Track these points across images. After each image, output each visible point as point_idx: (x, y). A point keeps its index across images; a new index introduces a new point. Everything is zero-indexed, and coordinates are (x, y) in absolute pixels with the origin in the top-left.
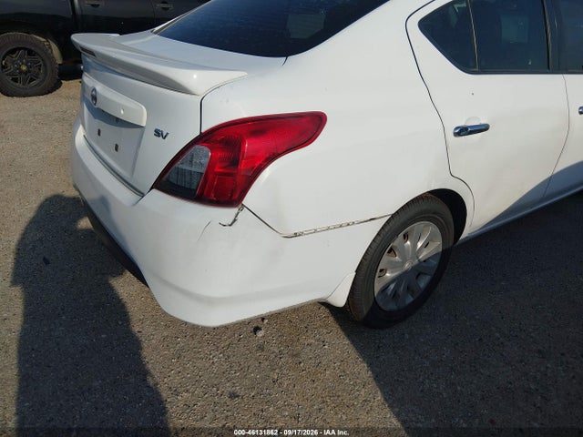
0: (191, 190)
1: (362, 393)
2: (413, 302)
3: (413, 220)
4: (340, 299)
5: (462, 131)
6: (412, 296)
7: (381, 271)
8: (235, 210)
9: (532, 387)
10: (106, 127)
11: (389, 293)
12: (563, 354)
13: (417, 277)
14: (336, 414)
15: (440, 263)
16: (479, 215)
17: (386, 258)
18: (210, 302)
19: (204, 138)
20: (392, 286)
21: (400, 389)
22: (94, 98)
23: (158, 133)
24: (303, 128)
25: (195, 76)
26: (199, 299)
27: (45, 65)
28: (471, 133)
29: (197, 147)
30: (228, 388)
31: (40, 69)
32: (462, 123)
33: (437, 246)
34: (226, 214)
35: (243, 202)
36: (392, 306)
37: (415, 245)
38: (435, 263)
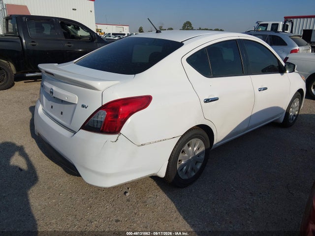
0: (99, 128)
1: (175, 215)
2: (195, 175)
3: (191, 138)
4: (162, 174)
5: (207, 101)
6: (194, 172)
7: (180, 161)
8: (117, 135)
9: (247, 207)
10: (56, 105)
11: (184, 171)
12: (261, 194)
13: (196, 164)
14: (164, 224)
15: (205, 157)
16: (219, 135)
17: (181, 155)
18: (107, 176)
19: (103, 107)
20: (185, 168)
21: (191, 212)
22: (52, 92)
23: (83, 106)
24: (143, 102)
25: (99, 84)
26: (101, 174)
27: (7, 75)
28: (211, 101)
29: (100, 111)
30: (115, 218)
31: (4, 77)
32: (207, 98)
33: (203, 149)
34: (113, 137)
35: (120, 132)
36: (186, 177)
37: (193, 149)
38: (203, 157)
